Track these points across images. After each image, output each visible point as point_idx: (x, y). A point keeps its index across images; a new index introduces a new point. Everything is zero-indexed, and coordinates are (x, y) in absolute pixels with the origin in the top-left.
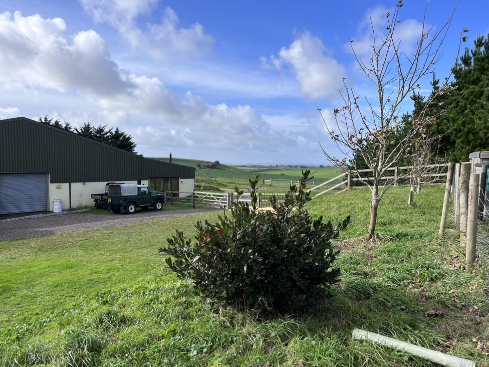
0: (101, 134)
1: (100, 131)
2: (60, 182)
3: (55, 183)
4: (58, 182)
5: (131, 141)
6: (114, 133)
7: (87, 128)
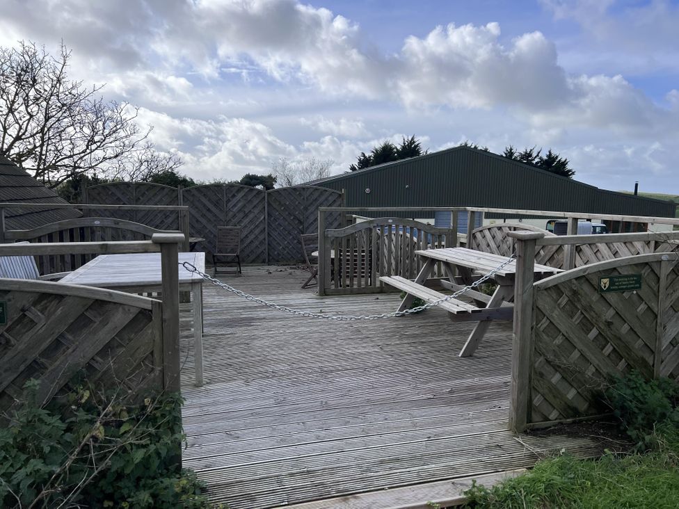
0: (528, 160)
1: (528, 155)
2: (494, 218)
3: (489, 218)
4: (492, 218)
5: (568, 167)
6: (545, 158)
7: (510, 153)
